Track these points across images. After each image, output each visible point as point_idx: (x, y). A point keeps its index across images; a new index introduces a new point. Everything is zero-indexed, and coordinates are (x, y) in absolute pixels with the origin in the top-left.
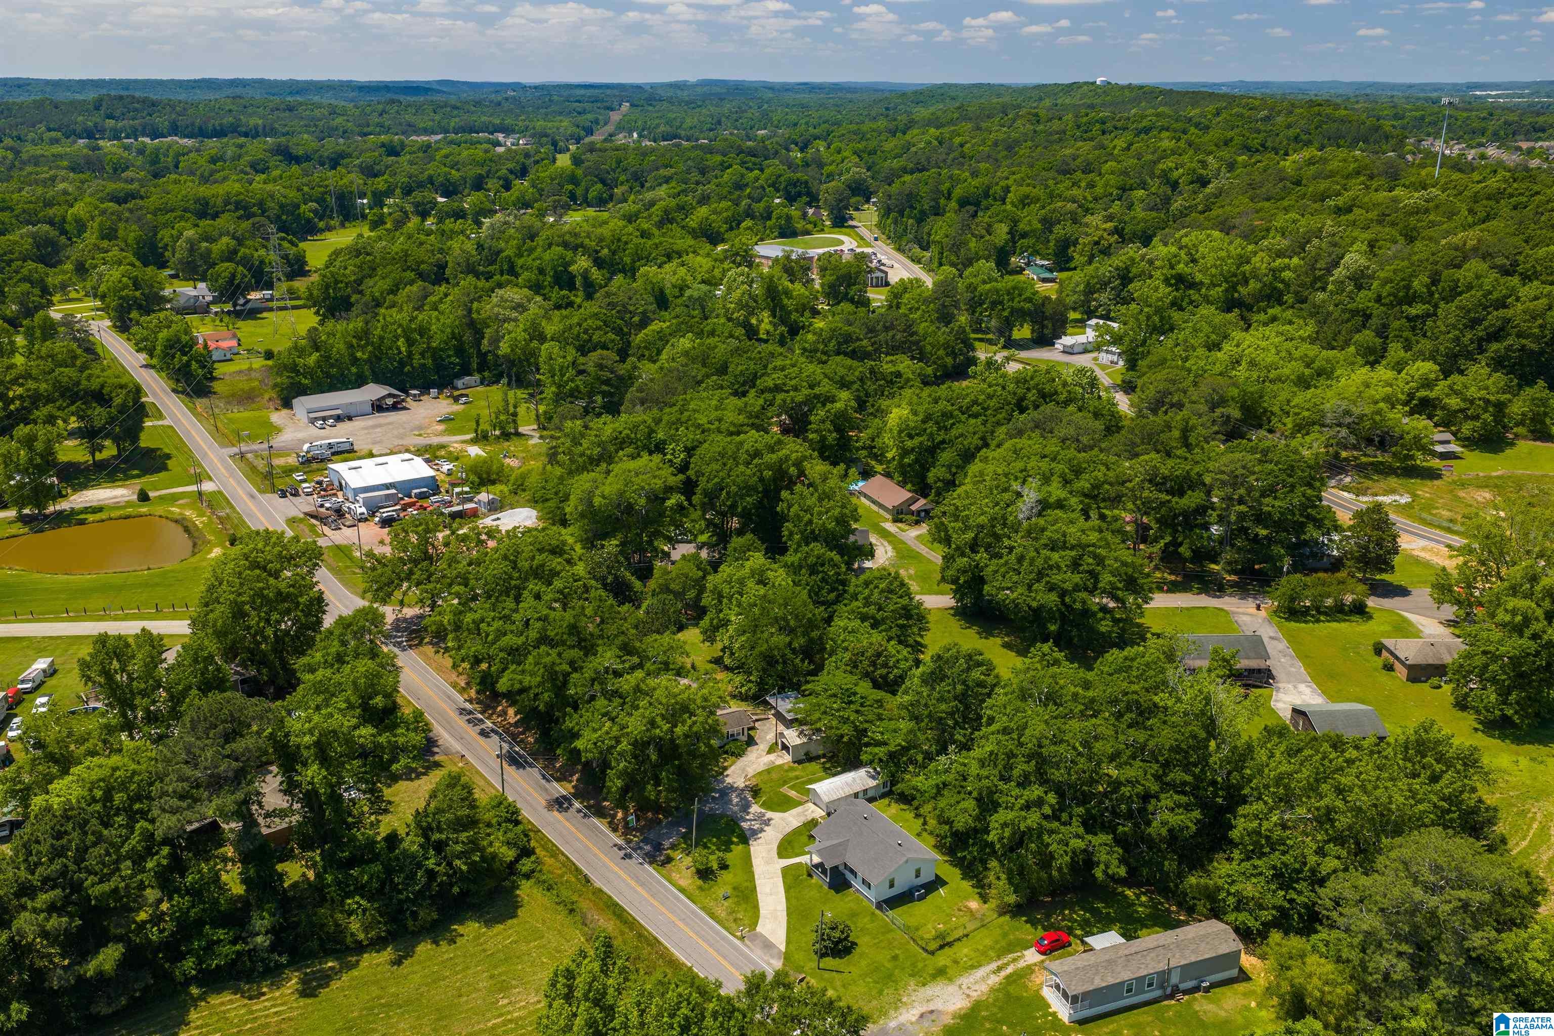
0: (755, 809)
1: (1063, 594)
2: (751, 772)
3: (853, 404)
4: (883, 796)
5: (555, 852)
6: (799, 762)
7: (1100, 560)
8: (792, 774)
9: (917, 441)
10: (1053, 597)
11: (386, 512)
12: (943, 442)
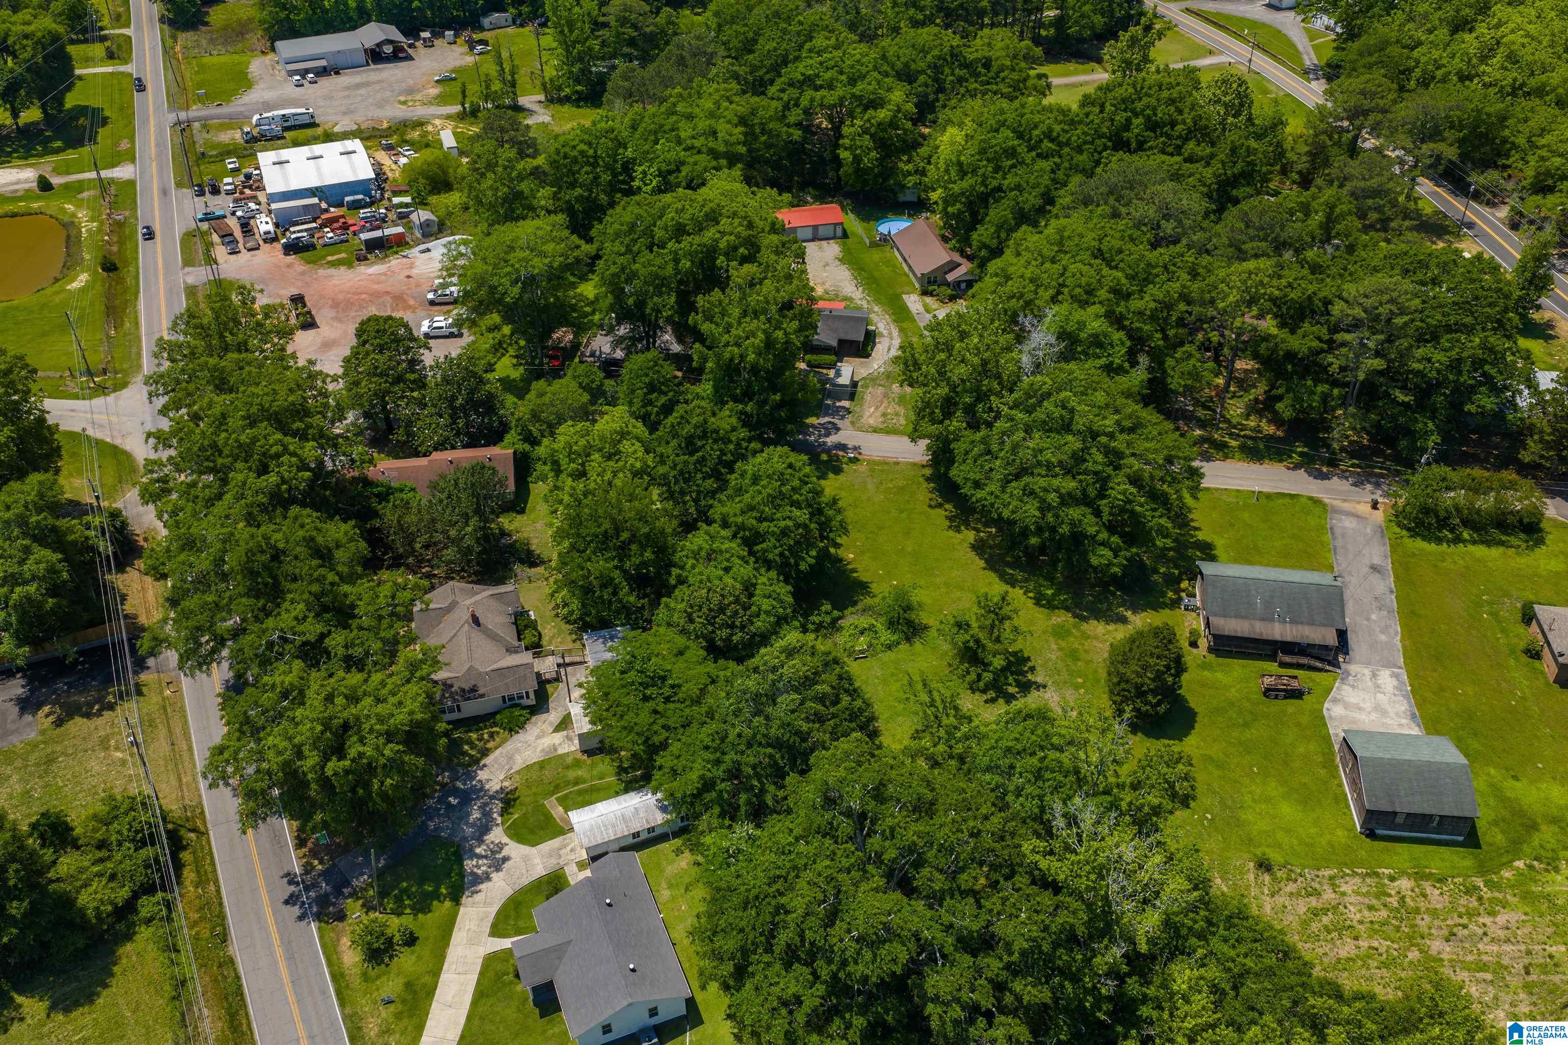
0: (497, 835)
1: (1045, 507)
2: (519, 762)
3: (910, 107)
4: (676, 834)
5: (207, 877)
6: (590, 752)
7: (1115, 458)
8: (572, 774)
9: (966, 184)
10: (1031, 509)
11: (298, 232)
12: (999, 189)
